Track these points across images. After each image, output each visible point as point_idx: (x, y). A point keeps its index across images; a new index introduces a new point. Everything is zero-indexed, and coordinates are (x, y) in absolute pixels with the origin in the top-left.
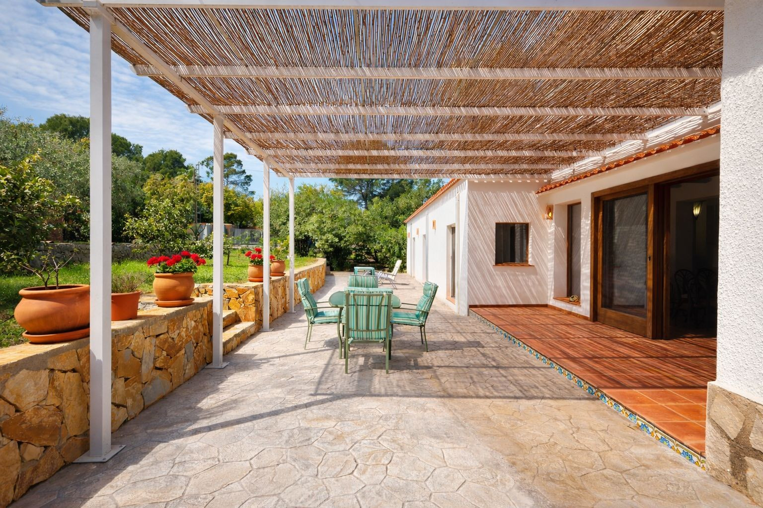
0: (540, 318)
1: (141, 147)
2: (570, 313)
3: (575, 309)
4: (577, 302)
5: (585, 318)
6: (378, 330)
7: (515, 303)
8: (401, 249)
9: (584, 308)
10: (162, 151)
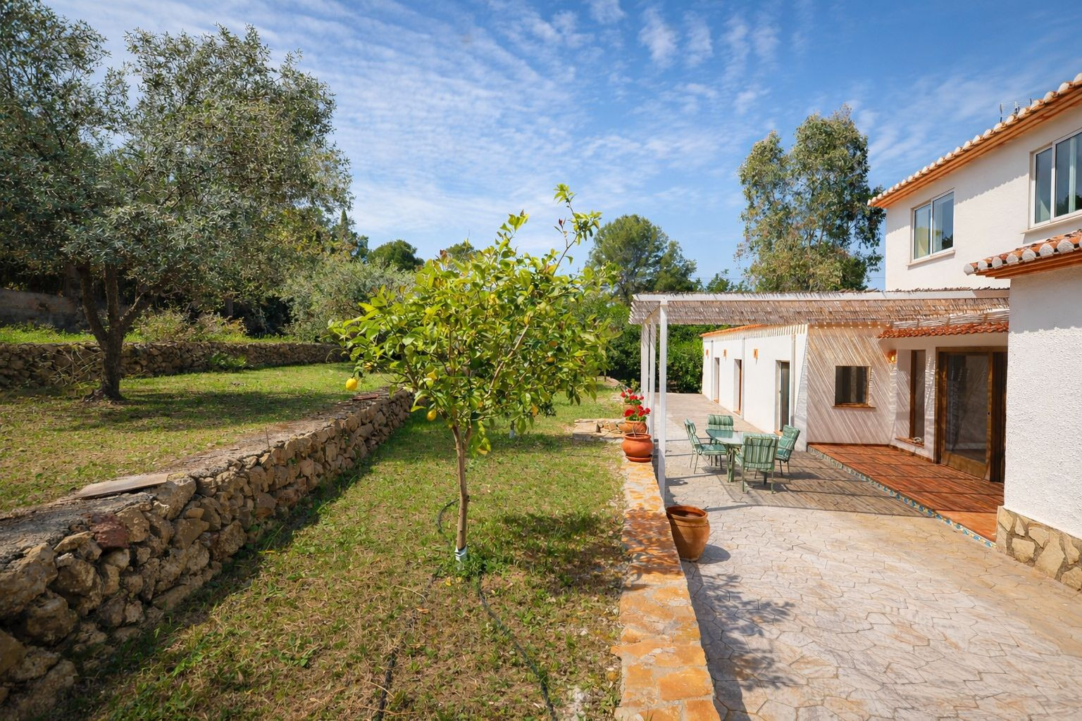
0: (883, 458)
1: (366, 239)
2: (913, 454)
3: (919, 451)
4: (921, 445)
5: (928, 460)
6: (767, 462)
7: (853, 442)
8: (695, 367)
9: (928, 451)
10: (391, 243)
